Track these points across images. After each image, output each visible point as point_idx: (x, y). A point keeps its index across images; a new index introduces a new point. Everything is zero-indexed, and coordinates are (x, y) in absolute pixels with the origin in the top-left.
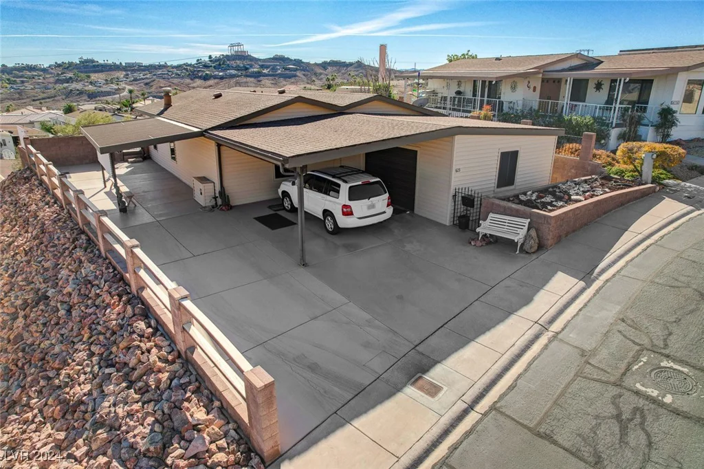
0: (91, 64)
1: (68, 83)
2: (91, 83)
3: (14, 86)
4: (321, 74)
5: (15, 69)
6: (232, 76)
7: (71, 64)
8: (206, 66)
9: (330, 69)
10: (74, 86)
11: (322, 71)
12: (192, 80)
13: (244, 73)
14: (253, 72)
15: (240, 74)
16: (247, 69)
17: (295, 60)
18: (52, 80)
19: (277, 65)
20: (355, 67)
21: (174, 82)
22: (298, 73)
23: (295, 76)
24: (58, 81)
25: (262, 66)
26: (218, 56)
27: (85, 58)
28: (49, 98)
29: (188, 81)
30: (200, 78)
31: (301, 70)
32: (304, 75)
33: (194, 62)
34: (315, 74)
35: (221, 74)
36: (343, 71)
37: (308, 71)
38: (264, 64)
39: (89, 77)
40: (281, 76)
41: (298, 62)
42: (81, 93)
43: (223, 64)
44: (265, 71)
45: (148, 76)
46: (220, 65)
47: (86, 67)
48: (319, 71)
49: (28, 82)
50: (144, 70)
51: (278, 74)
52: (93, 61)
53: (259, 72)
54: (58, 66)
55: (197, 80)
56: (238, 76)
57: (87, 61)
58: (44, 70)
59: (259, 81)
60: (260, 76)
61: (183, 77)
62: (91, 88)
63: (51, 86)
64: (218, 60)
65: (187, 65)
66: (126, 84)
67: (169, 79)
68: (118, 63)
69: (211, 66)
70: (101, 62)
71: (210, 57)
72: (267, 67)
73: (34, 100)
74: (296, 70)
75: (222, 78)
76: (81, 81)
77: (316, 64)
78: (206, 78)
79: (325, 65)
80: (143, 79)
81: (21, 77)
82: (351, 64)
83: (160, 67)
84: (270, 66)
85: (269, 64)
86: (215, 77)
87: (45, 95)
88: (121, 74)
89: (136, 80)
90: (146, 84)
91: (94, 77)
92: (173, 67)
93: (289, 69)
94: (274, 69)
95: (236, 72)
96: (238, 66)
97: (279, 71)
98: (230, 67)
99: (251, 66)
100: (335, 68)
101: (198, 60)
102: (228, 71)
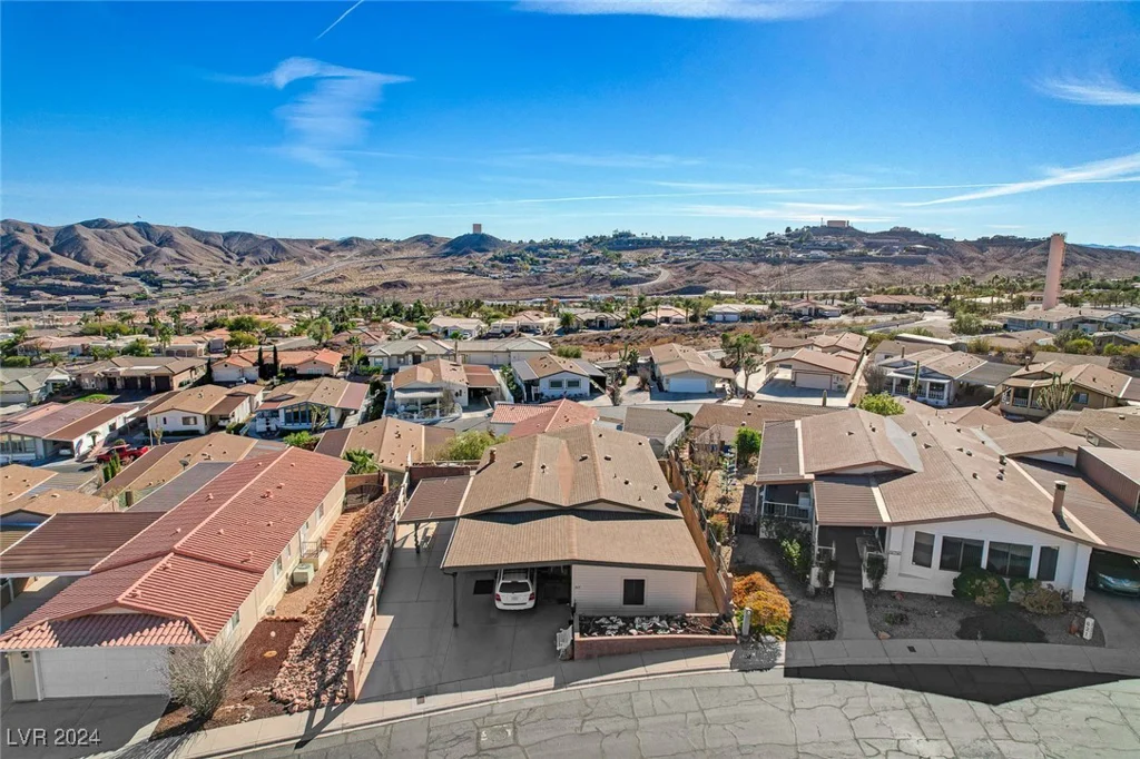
0: (625, 239)
1: (593, 264)
2: (620, 265)
3: (535, 267)
4: (972, 259)
5: (544, 245)
6: (817, 260)
7: (603, 238)
8: (779, 243)
9: (991, 250)
10: (601, 269)
11: (974, 255)
12: (754, 263)
13: (837, 254)
14: (852, 255)
15: (829, 256)
16: (844, 249)
17: (927, 235)
18: (576, 260)
19: (894, 244)
20: (1044, 248)
21: (726, 266)
22: (930, 258)
23: (923, 261)
24: (584, 262)
25: (869, 246)
26: (800, 228)
27: (620, 231)
28: (567, 284)
29: (748, 265)
30: (767, 261)
31: (937, 252)
32: (940, 260)
33: (762, 236)
34: (962, 259)
35: (800, 256)
36: (1017, 255)
37: (948, 253)
38: (873, 240)
39: (619, 256)
40: (896, 261)
41: (933, 240)
42: (604, 279)
43: (807, 240)
44: (872, 253)
45: (693, 256)
46: (800, 242)
47: (619, 242)
48: (970, 254)
49: (550, 262)
50: (691, 248)
51: (894, 259)
52: (628, 235)
53: (862, 255)
54: (589, 240)
55: (762, 264)
56: (827, 260)
57: (622, 235)
58: (571, 247)
59: (860, 269)
60: (863, 260)
61: (741, 260)
62: (618, 272)
63: (573, 267)
64: (799, 234)
65: (752, 240)
66: (663, 266)
67: (721, 261)
68: (659, 237)
69: (787, 244)
70: (639, 236)
71: (788, 229)
72: (876, 246)
73: (550, 287)
74: (926, 252)
75: (800, 262)
76: (609, 261)
77: (966, 243)
78: (776, 262)
79: (983, 244)
80: (686, 260)
81: (546, 256)
82: (1035, 242)
83: (714, 243)
84: (883, 244)
85: (881, 241)
86: (790, 261)
87: (564, 280)
88: (659, 253)
89: (677, 261)
90: (689, 268)
91: (627, 256)
92: (731, 243)
93: (915, 251)
94: (889, 249)
95: (824, 254)
96: (829, 244)
97: (897, 254)
98: (817, 247)
99: (851, 244)
100: (1001, 250)
101: (769, 234)
102: (812, 252)
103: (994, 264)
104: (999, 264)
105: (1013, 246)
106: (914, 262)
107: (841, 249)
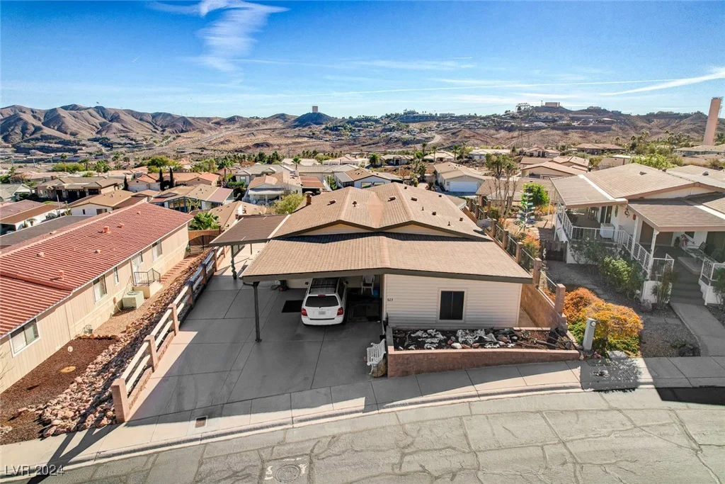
0: (412, 115)
1: (391, 131)
2: (408, 132)
3: (353, 134)
4: (642, 127)
5: (359, 120)
6: (539, 128)
7: (397, 115)
8: (513, 117)
9: (656, 121)
10: (396, 134)
11: (644, 125)
12: (497, 130)
13: (552, 125)
14: (561, 125)
15: (546, 126)
16: (556, 121)
17: (613, 112)
18: (380, 129)
19: (590, 118)
20: (692, 120)
21: (479, 132)
22: (613, 127)
23: (609, 129)
24: (384, 130)
25: (573, 119)
26: (527, 107)
27: (408, 110)
28: (374, 144)
29: (492, 131)
30: (505, 129)
31: (619, 123)
32: (620, 128)
33: (502, 113)
34: (635, 127)
35: (527, 125)
36: (674, 125)
37: (626, 124)
38: (575, 116)
39: (408, 126)
40: (592, 129)
41: (617, 115)
42: (398, 140)
43: (531, 115)
44: (575, 124)
45: (456, 126)
46: (528, 116)
47: (407, 118)
48: (640, 124)
49: (362, 130)
50: (454, 120)
51: (589, 127)
52: (414, 113)
53: (568, 125)
54: (388, 117)
55: (502, 131)
56: (545, 128)
57: (409, 113)
58: (377, 121)
59: (567, 134)
60: (569, 129)
61: (488, 129)
62: (407, 136)
63: (377, 134)
64: (526, 111)
65: (495, 116)
66: (436, 133)
67: (475, 129)
68: (434, 114)
69: (518, 118)
70: (420, 113)
71: (519, 108)
72: (578, 119)
73: (363, 146)
74: (612, 123)
75: (527, 130)
76: (401, 130)
77: (638, 116)
78: (510, 129)
79: (649, 118)
80: (451, 129)
81: (360, 126)
82: (686, 116)
83: (470, 117)
84: (582, 118)
85: (581, 116)
86: (521, 129)
87: (371, 142)
88: (434, 124)
89: (445, 129)
90: (453, 134)
91: (413, 126)
92: (481, 118)
93: (603, 122)
94: (586, 121)
95: (543, 124)
96: (547, 118)
97: (591, 124)
98: (538, 119)
99: (561, 118)
100: (663, 121)
101: (507, 112)
102: (535, 123)
103: (657, 130)
104: (661, 131)
105: (671, 118)
106: (603, 130)
107: (554, 121)
